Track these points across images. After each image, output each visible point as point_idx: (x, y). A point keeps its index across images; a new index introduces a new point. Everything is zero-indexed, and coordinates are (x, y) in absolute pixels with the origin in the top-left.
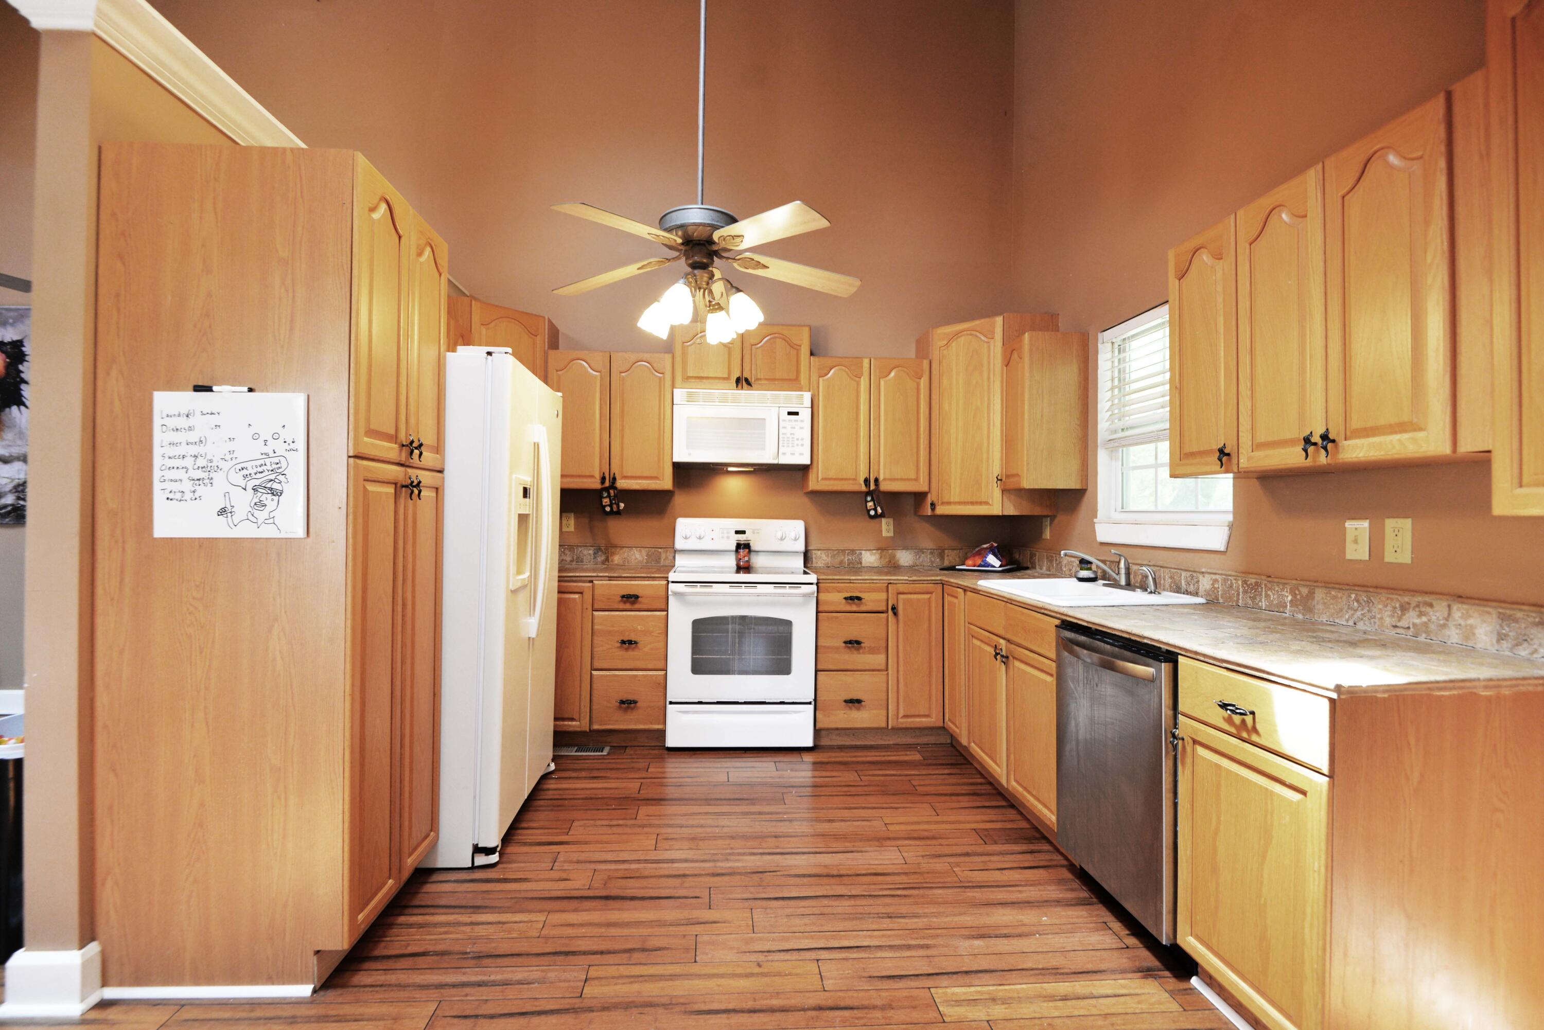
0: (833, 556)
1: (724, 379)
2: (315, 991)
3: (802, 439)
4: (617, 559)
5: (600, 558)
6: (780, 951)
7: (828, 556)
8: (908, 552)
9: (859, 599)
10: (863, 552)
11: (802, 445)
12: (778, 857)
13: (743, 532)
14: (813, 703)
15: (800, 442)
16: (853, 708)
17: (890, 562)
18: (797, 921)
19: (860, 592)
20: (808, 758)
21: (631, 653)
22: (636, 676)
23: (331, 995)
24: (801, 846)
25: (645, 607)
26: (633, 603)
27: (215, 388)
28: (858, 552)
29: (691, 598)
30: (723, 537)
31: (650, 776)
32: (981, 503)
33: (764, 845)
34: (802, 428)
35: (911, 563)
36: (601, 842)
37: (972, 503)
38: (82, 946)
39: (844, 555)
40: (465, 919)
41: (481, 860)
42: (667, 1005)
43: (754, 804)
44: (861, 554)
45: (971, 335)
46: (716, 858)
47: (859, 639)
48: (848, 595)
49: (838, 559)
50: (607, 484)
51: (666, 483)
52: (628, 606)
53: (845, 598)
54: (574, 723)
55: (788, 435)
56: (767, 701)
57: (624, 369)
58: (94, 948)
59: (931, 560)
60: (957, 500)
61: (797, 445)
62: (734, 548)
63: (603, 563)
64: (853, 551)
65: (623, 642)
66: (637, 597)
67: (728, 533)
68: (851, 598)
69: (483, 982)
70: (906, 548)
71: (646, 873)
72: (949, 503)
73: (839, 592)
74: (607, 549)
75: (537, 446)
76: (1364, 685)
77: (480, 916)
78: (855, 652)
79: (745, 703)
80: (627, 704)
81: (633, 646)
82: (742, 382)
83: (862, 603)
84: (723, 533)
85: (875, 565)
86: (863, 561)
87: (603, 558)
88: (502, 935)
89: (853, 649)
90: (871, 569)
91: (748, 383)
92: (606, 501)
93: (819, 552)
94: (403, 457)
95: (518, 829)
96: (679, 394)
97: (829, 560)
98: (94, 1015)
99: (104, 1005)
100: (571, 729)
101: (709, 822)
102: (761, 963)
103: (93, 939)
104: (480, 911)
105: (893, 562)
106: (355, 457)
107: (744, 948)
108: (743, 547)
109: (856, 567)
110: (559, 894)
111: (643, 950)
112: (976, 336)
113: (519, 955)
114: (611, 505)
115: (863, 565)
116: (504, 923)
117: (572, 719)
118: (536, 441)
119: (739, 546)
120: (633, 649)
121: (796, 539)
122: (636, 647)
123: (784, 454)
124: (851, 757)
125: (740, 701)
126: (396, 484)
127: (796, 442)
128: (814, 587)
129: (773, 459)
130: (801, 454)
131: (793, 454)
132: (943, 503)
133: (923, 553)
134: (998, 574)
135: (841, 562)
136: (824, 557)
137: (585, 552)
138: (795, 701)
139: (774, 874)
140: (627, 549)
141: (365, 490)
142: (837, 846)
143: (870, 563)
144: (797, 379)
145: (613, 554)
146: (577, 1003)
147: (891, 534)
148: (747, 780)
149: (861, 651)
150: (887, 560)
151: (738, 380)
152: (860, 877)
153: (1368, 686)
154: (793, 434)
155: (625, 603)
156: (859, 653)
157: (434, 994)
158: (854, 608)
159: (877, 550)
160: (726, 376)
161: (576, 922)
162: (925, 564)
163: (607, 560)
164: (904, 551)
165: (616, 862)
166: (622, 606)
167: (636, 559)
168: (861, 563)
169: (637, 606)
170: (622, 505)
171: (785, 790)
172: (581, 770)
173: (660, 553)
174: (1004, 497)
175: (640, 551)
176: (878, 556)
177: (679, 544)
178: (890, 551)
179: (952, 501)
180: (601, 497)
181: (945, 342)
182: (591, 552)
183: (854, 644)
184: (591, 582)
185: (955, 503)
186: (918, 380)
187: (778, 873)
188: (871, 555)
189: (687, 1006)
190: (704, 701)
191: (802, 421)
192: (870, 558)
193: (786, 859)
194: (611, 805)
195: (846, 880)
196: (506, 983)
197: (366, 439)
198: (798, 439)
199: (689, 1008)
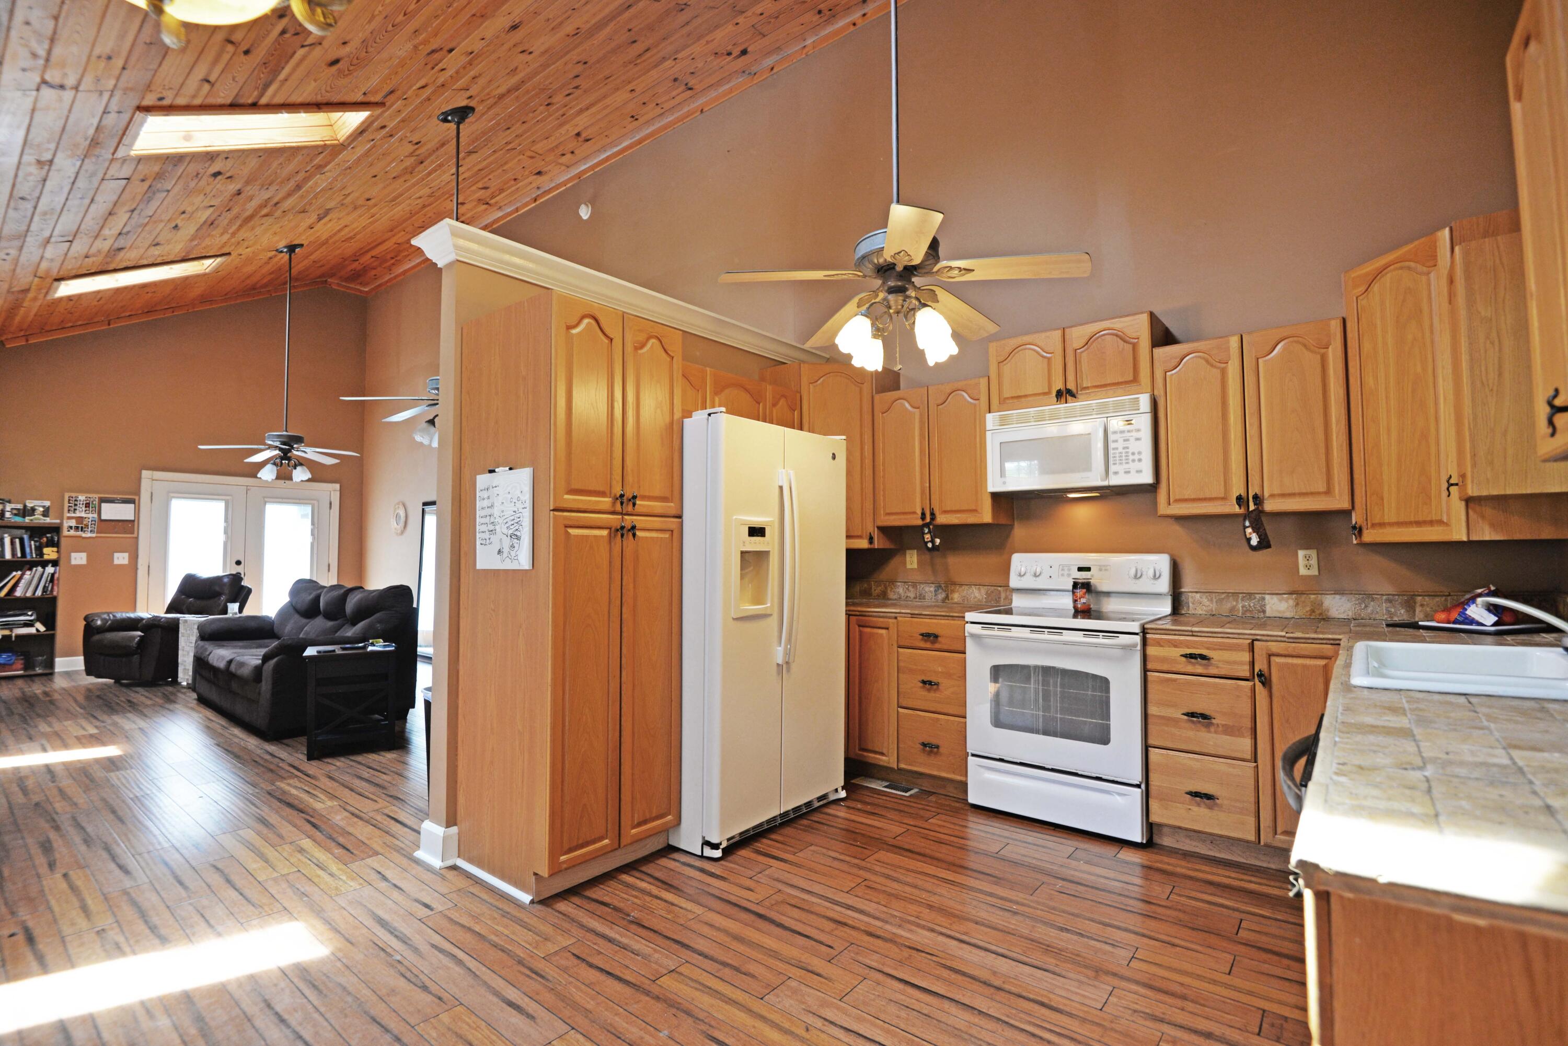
0: (1220, 601)
1: (1045, 394)
2: (532, 902)
3: (1140, 453)
4: (956, 597)
5: (941, 596)
6: (842, 1027)
7: (1211, 600)
8: (1344, 598)
9: (1203, 657)
10: (1267, 597)
11: (1140, 460)
12: (955, 943)
13: (1088, 569)
14: (1143, 786)
15: (1136, 457)
16: (1202, 805)
17: (1313, 611)
18: (892, 1009)
19: (1208, 648)
20: (1128, 855)
21: (932, 694)
22: (938, 719)
23: (539, 907)
24: (994, 942)
25: (945, 647)
26: (933, 643)
27: (497, 470)
28: (1258, 596)
29: (987, 640)
30: (1063, 575)
31: (928, 827)
32: (1431, 523)
33: (955, 927)
34: (1138, 439)
35: (1350, 614)
36: (810, 870)
37: (1418, 523)
38: (447, 827)
39: (1237, 602)
40: (655, 891)
41: (708, 852)
42: (699, 1020)
43: (996, 884)
44: (1264, 599)
45: (1401, 268)
46: (892, 920)
47: (1207, 713)
48: (1189, 651)
49: (1228, 605)
50: (928, 520)
51: (987, 516)
52: (928, 645)
53: (1185, 656)
54: (884, 758)
55: (1120, 450)
56: (1080, 773)
57: (940, 402)
58: (454, 830)
59: (1389, 612)
60: (1394, 520)
61: (1133, 461)
62: (1071, 588)
63: (944, 601)
64: (1250, 595)
65: (924, 682)
66: (936, 636)
67: (1069, 570)
68: (1191, 656)
69: (614, 940)
70: (1339, 592)
71: (816, 909)
72: (1382, 525)
73: (1176, 646)
74: (947, 587)
75: (781, 488)
76: (1383, 878)
77: (668, 894)
78: (1203, 729)
79: (1053, 770)
80: (930, 748)
81: (935, 687)
82: (1064, 394)
83: (1211, 665)
84: (1063, 570)
85: (1288, 615)
86: (1268, 609)
87: (943, 595)
88: (663, 913)
89: (1199, 725)
90: (1282, 621)
91: (1069, 392)
92: (927, 537)
93: (1198, 596)
94: (618, 507)
95: (765, 837)
96: (991, 419)
97: (1213, 606)
98: (444, 872)
99: (454, 868)
100: (881, 763)
101: (928, 886)
102: (810, 1028)
103: (455, 824)
104: (673, 890)
105: (1318, 612)
106: (553, 510)
107: (814, 1008)
108: (1083, 586)
109: (1259, 618)
110: (733, 899)
111: (737, 969)
112: (1409, 268)
113: (655, 931)
114: (933, 541)
115: (1267, 615)
116: (673, 904)
117: (882, 754)
118: (780, 484)
119: (1075, 585)
120: (935, 690)
121: (1156, 577)
122: (937, 689)
123: (1116, 473)
124: (1189, 869)
125: (1047, 767)
126: (610, 529)
127: (1131, 457)
128: (1137, 639)
129: (1102, 480)
130: (1139, 471)
131: (1127, 472)
132: (1374, 525)
133: (1373, 600)
134: (1489, 639)
135: (1233, 609)
136: (1205, 601)
137: (927, 589)
138: (1116, 779)
139: (929, 957)
140: (967, 587)
141: (567, 533)
142: (1037, 957)
143: (1279, 612)
144: (1135, 380)
145: (953, 591)
146: (647, 984)
147: (1315, 572)
148: (1019, 857)
149: (1212, 729)
150: (1308, 609)
151: (1059, 394)
152: (1021, 1000)
153: (1392, 886)
154: (1127, 448)
155: (926, 641)
156: (1209, 732)
157: (580, 933)
158: (1200, 670)
159: (1291, 593)
160: (1046, 390)
161: (717, 925)
162: (1378, 617)
163: (947, 597)
164: (1338, 597)
165: (803, 890)
166: (922, 644)
167: (975, 597)
168: (1264, 612)
169: (937, 646)
170: (938, 541)
171: (1046, 879)
172: (869, 804)
173: (1000, 592)
174: (1471, 512)
175: (979, 589)
176: (1291, 602)
177: (1014, 582)
178: (1313, 596)
179: (1386, 521)
180: (923, 533)
181: (1363, 288)
182: (932, 589)
183: (1200, 717)
184: (896, 618)
185: (1391, 524)
186: (1323, 351)
187: (934, 958)
188: (1280, 601)
189: (711, 1029)
190: (1006, 758)
191: (1138, 430)
192: (1277, 606)
193: (961, 949)
194: (857, 841)
195: (1000, 996)
196: (624, 947)
197: (566, 497)
198: (1133, 454)
199: (712, 1032)
